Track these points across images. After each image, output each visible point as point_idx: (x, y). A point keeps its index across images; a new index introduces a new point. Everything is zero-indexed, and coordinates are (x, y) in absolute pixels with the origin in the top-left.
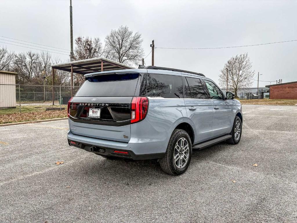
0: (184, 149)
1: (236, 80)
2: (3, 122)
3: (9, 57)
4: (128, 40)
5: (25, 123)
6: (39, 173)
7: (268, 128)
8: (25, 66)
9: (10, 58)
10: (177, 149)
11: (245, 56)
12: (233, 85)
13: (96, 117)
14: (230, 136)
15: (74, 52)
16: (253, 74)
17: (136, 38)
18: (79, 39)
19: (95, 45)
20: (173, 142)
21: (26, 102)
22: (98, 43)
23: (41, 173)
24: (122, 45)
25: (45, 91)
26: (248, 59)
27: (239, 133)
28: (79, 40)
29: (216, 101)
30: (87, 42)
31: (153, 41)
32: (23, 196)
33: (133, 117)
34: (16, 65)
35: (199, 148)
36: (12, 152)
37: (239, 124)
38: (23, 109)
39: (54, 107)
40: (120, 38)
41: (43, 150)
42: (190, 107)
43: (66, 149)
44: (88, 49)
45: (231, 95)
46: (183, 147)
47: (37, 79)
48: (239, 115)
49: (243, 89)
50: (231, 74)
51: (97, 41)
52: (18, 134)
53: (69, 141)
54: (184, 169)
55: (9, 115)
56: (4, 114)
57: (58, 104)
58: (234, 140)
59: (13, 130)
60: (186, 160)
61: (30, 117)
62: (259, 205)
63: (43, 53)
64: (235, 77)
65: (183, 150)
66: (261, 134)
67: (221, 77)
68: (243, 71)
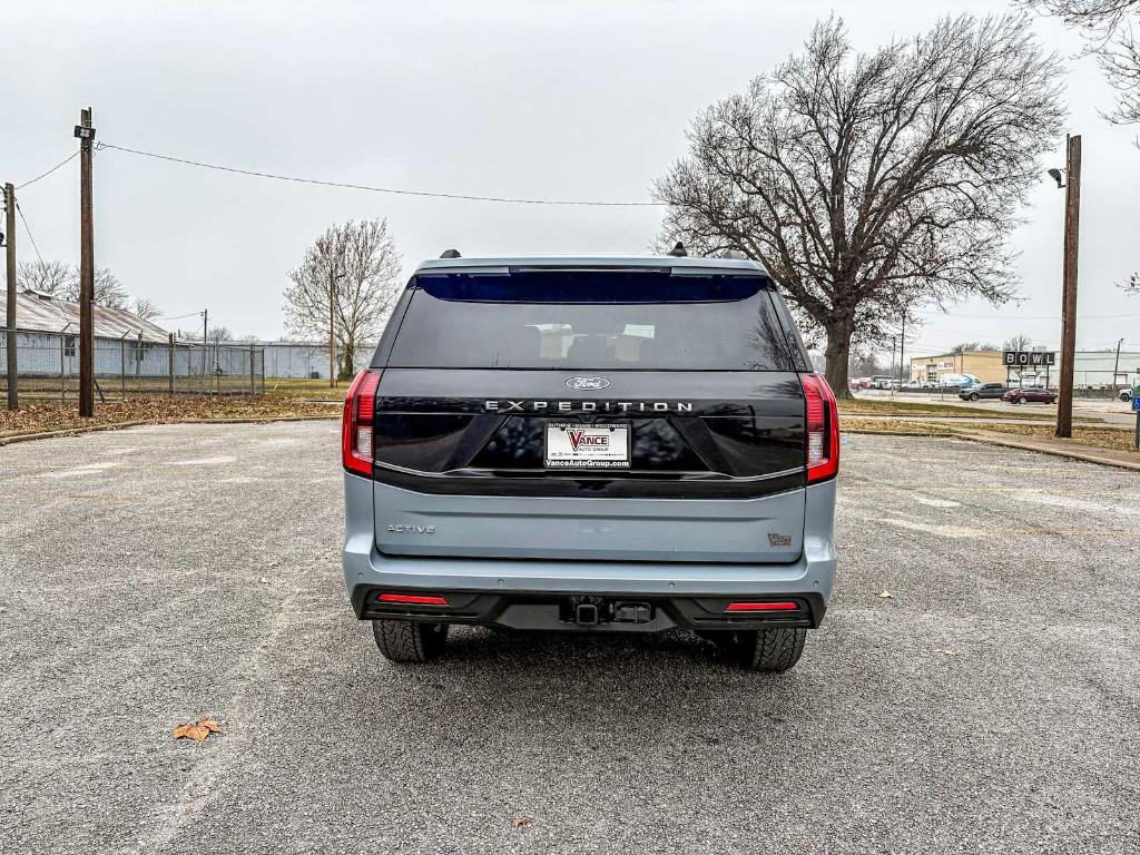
1: (347, 312)
11: (379, 227)
13: (607, 465)
26: (387, 242)
64: (343, 301)
67: (293, 298)
68: (371, 284)
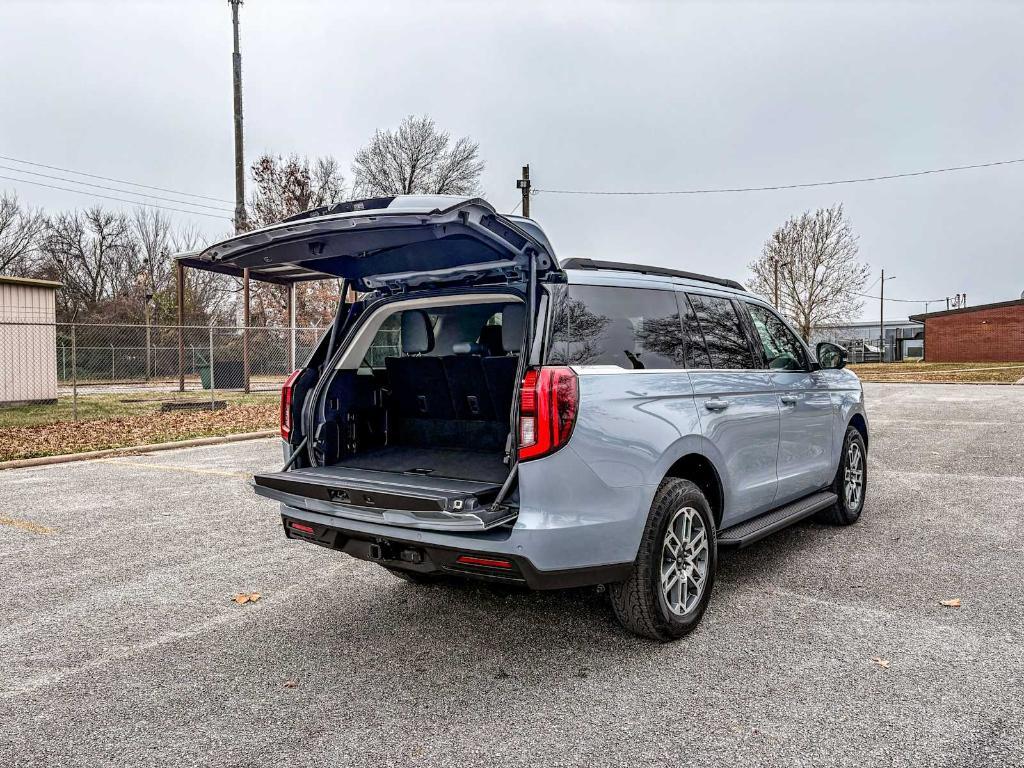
0: (691, 545)
1: (804, 296)
2: (22, 453)
3: (24, 228)
4: (434, 167)
5: (97, 457)
6: (182, 635)
7: (948, 467)
8: (81, 256)
9: (28, 230)
10: (671, 549)
11: (835, 213)
12: (794, 315)
14: (830, 498)
15: (248, 209)
16: (864, 274)
17: (459, 158)
18: (266, 163)
19: (321, 184)
20: (659, 523)
21: (87, 382)
22: (332, 175)
23: (189, 634)
24: (411, 182)
25: (149, 343)
26: (843, 225)
27: (858, 484)
28: (264, 169)
29: (780, 377)
30: (292, 174)
31: (526, 170)
32: (145, 723)
33: (528, 437)
34: (50, 255)
35: (739, 543)
36: (72, 561)
37: (858, 453)
38: (84, 408)
39: (187, 397)
40: (404, 157)
41: (178, 551)
42: (709, 398)
43: (258, 547)
44: (295, 199)
45: (833, 354)
46: (689, 540)
47: (120, 304)
48: (858, 422)
49: (830, 328)
50: (787, 276)
51: (327, 171)
52: (80, 497)
53: (287, 522)
54: (693, 617)
55: (37, 429)
56: (20, 425)
57: (199, 388)
58: (843, 509)
59: (62, 483)
60: (697, 584)
61: (111, 434)
62: (986, 748)
63: (143, 214)
64: (800, 286)
65: (690, 551)
66: (930, 486)
67: (754, 287)
68: (827, 268)
